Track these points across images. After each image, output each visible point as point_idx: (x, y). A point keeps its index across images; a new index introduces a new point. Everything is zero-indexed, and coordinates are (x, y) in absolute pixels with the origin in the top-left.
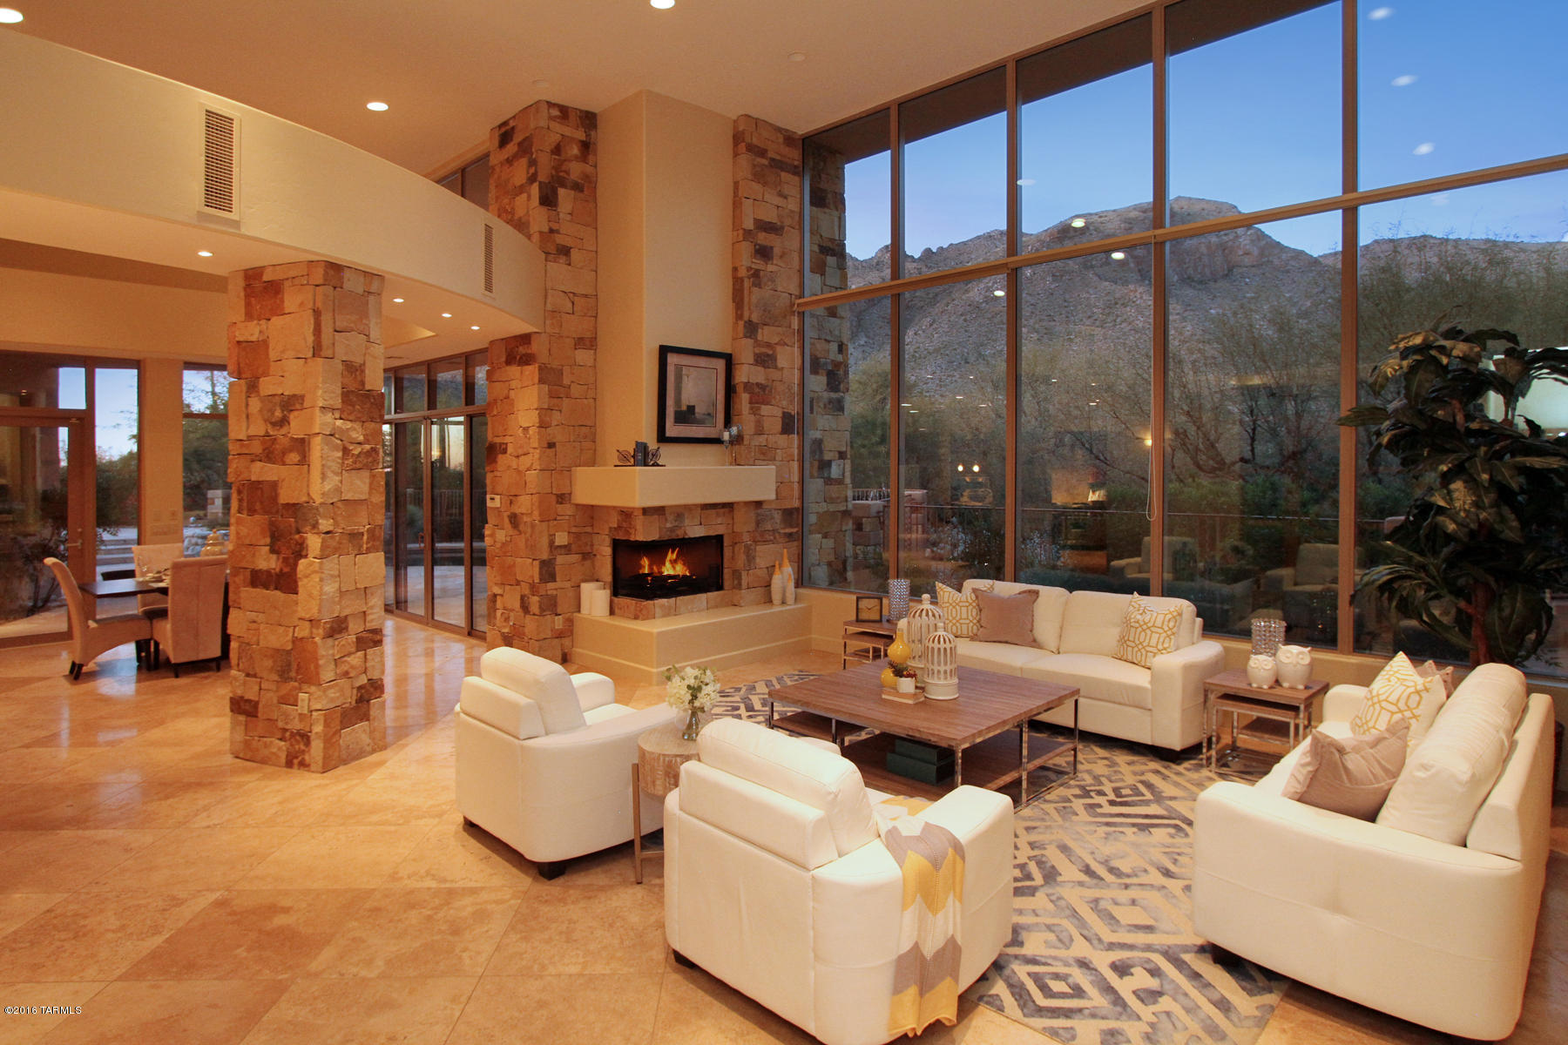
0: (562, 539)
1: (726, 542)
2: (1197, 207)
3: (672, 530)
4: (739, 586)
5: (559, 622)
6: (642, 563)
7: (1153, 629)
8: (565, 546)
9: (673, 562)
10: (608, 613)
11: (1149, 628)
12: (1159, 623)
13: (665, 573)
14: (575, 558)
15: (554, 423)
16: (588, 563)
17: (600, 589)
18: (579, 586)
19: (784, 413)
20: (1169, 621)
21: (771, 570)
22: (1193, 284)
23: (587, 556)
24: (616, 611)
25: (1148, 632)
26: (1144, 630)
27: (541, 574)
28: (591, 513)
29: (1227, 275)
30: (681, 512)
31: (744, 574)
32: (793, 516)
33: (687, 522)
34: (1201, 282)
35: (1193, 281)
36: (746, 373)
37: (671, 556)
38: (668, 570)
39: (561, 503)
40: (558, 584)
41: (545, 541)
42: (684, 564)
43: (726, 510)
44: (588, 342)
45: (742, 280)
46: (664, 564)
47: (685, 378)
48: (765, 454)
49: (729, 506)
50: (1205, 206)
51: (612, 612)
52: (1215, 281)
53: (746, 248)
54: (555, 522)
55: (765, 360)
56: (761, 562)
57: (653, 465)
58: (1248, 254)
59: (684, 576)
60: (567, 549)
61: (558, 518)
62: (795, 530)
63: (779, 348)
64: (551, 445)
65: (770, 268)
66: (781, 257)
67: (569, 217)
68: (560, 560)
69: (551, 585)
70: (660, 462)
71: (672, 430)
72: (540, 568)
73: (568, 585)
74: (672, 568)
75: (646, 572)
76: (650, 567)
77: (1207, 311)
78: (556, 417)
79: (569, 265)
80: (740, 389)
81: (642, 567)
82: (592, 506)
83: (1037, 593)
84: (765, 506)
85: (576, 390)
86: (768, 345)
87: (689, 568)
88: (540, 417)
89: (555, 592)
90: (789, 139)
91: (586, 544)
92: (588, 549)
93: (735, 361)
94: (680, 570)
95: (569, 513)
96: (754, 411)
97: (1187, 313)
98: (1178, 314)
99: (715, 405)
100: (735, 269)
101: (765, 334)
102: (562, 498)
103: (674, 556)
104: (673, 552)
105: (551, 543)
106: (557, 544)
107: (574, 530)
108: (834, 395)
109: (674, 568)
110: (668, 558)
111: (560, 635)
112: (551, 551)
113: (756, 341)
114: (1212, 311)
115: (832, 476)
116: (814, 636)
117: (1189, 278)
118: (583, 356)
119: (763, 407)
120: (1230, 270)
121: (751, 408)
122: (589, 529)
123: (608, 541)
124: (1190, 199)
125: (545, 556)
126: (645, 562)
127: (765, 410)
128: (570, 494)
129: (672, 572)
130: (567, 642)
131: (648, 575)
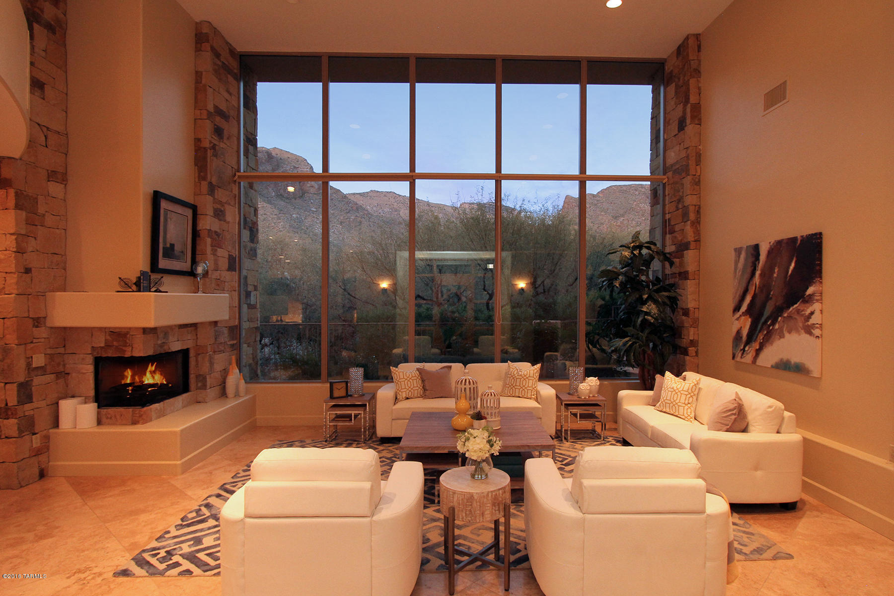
0: (39, 360)
1: (192, 354)
2: (286, 156)
3: (161, 346)
4: (204, 387)
5: (36, 441)
6: (126, 374)
7: (529, 378)
8: (42, 367)
9: (153, 373)
10: (96, 424)
11: (527, 378)
12: (532, 375)
13: (146, 382)
14: (50, 378)
15: (31, 249)
16: (61, 381)
17: (82, 403)
18: (57, 403)
19: (229, 255)
20: (536, 373)
21: (225, 373)
22: (283, 198)
23: (62, 375)
24: (104, 420)
25: (527, 380)
26: (525, 379)
27: (19, 396)
28: (65, 335)
29: (301, 197)
30: (166, 331)
31: (208, 377)
32: (234, 331)
33: (171, 338)
34: (287, 198)
35: (284, 197)
36: (207, 223)
37: (151, 368)
38: (148, 379)
39: (37, 327)
40: (34, 405)
41: (22, 364)
42: (161, 374)
43: (192, 328)
44: (59, 176)
45: (205, 149)
46: (145, 375)
47: (169, 220)
48: (219, 286)
49: (195, 325)
50: (289, 156)
51: (99, 422)
52: (295, 199)
53: (208, 126)
54: (32, 345)
55: (219, 214)
56: (218, 367)
57: (155, 291)
58: (312, 187)
59: (162, 384)
60: (42, 370)
61: (35, 341)
62: (235, 342)
63: (227, 207)
64: (28, 271)
65: (222, 145)
66: (228, 138)
67: (43, 54)
68: (37, 381)
69: (27, 407)
70: (161, 289)
71: (163, 263)
72: (18, 391)
73: (43, 404)
74: (152, 378)
75: (128, 381)
76: (133, 377)
77: (291, 215)
78: (32, 244)
79: (44, 99)
80: (203, 234)
81: (125, 377)
82: (65, 328)
83: (450, 367)
84: (219, 325)
85: (49, 220)
86: (221, 203)
87: (165, 377)
88: (17, 243)
89: (32, 412)
90: (232, 51)
91: (59, 364)
92: (61, 368)
93: (199, 212)
94: (158, 379)
95: (45, 335)
96: (214, 253)
97: (280, 215)
98: (276, 215)
99: (185, 245)
100: (198, 141)
101: (220, 194)
102: (38, 322)
103: (153, 368)
104: (152, 366)
105: (29, 365)
106: (34, 366)
107: (49, 351)
108: (252, 245)
109: (153, 377)
110: (149, 370)
111: (38, 453)
112: (29, 373)
113: (214, 199)
114: (294, 215)
115: (252, 303)
116: (257, 417)
117: (281, 195)
118: (55, 189)
119: (218, 249)
120: (303, 194)
121: (212, 250)
122: (62, 350)
123: (90, 359)
124: (281, 150)
125: (22, 379)
126: (129, 373)
127: (220, 252)
128: (45, 318)
129: (151, 381)
130: (43, 458)
131: (129, 385)
